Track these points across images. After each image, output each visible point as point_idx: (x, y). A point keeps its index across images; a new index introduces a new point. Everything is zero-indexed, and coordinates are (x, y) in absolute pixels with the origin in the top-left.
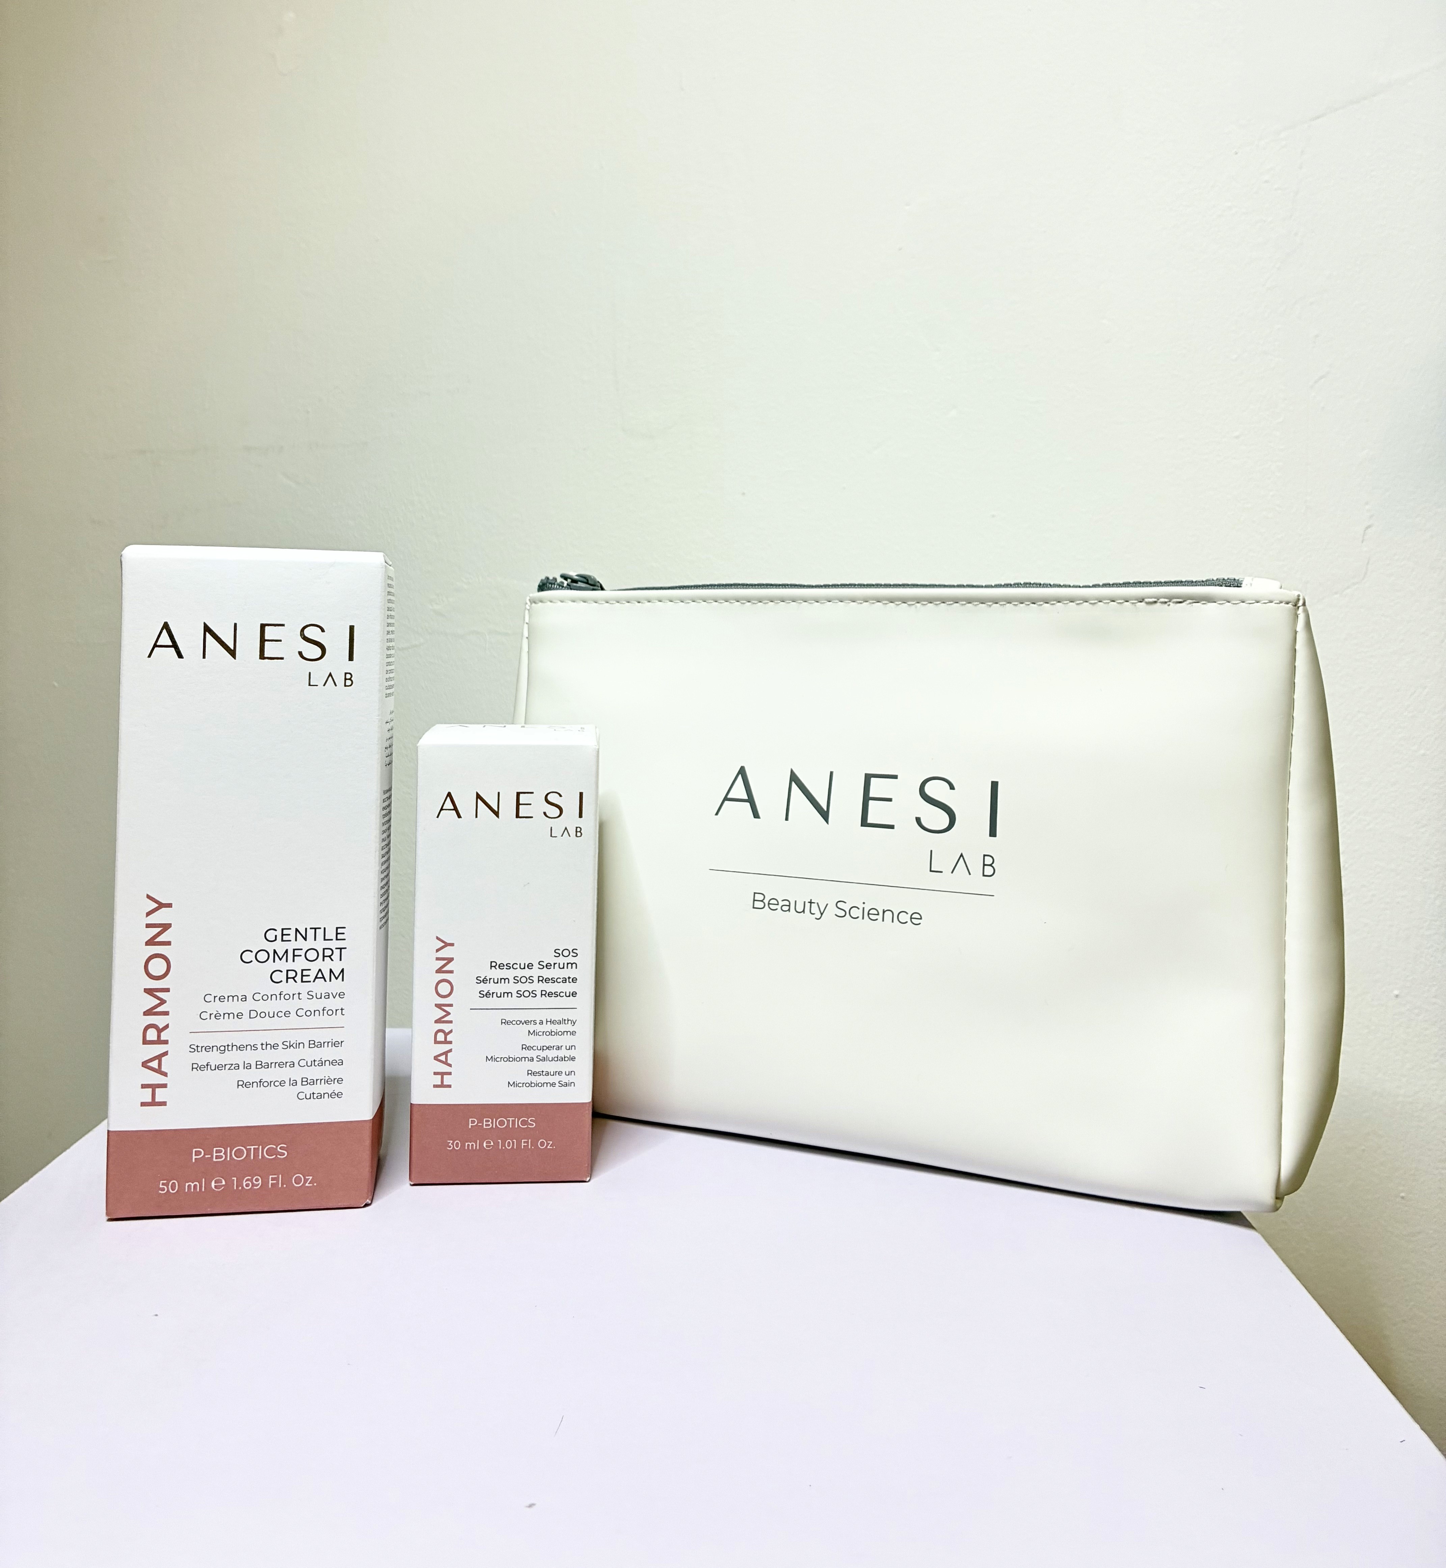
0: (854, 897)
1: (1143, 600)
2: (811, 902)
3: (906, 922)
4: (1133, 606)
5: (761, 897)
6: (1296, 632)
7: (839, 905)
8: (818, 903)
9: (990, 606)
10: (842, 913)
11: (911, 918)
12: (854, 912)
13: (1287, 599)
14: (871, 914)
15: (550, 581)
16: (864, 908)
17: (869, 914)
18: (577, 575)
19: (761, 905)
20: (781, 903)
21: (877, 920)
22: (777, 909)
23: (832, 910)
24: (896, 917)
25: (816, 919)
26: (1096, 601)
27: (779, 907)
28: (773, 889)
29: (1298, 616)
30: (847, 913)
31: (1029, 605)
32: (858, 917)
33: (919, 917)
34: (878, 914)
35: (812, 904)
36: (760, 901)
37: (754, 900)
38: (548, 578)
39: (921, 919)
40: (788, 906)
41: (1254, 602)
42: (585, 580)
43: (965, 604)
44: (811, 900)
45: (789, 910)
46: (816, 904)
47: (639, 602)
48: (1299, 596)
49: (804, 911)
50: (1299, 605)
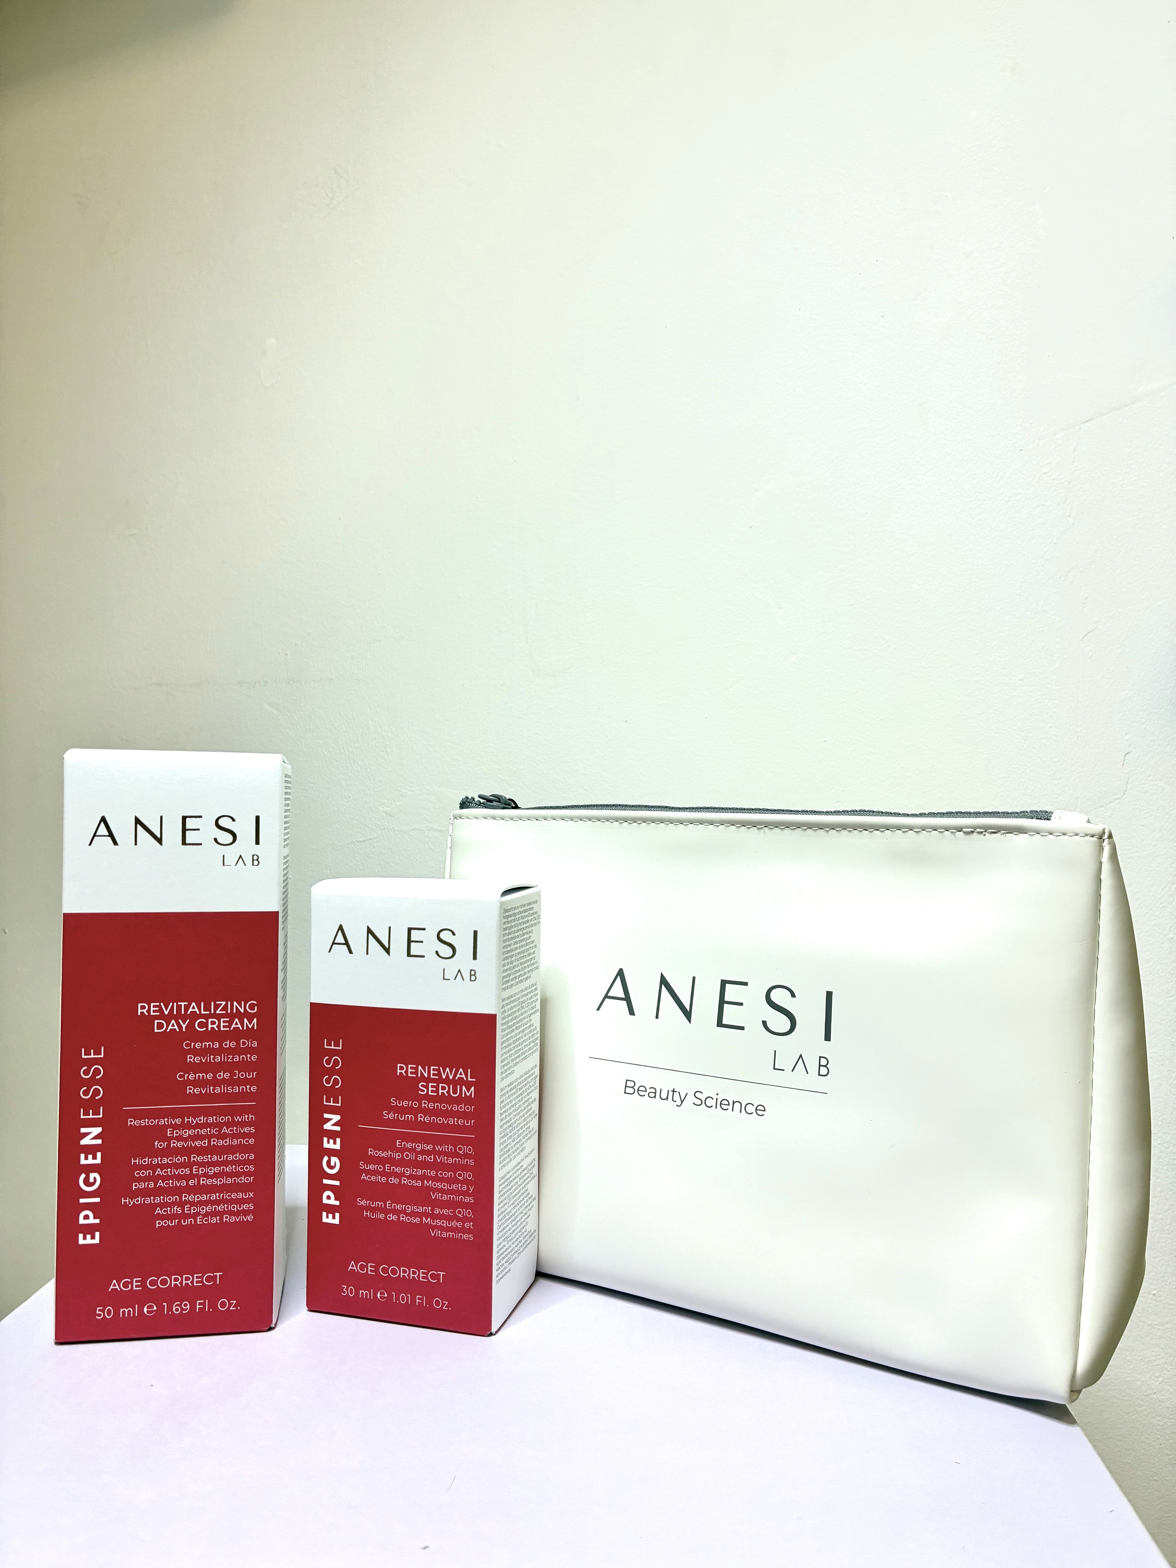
0: (709, 1088)
1: (962, 829)
2: (673, 1091)
3: (752, 1113)
4: (953, 836)
5: (632, 1084)
6: (1101, 863)
7: (697, 1095)
8: (679, 1092)
9: (828, 831)
10: (699, 1102)
11: (756, 1110)
12: (710, 1102)
13: (1092, 832)
14: (722, 1104)
15: (468, 800)
16: (717, 1099)
17: (721, 1104)
18: (491, 796)
19: (631, 1091)
20: (649, 1091)
21: (728, 1109)
22: (644, 1095)
23: (690, 1099)
24: (744, 1108)
25: (677, 1105)
26: (920, 830)
27: (646, 1094)
28: (643, 1078)
29: (1103, 848)
30: (703, 1102)
31: (861, 831)
32: (712, 1106)
33: (763, 1109)
34: (729, 1105)
35: (675, 1093)
36: (631, 1088)
37: (626, 1087)
38: (467, 798)
39: (765, 1111)
40: (654, 1093)
41: (1061, 834)
42: (498, 800)
43: (806, 829)
44: (674, 1089)
45: (655, 1097)
46: (678, 1093)
47: (537, 820)
48: (1104, 830)
49: (667, 1098)
50: (1104, 838)
